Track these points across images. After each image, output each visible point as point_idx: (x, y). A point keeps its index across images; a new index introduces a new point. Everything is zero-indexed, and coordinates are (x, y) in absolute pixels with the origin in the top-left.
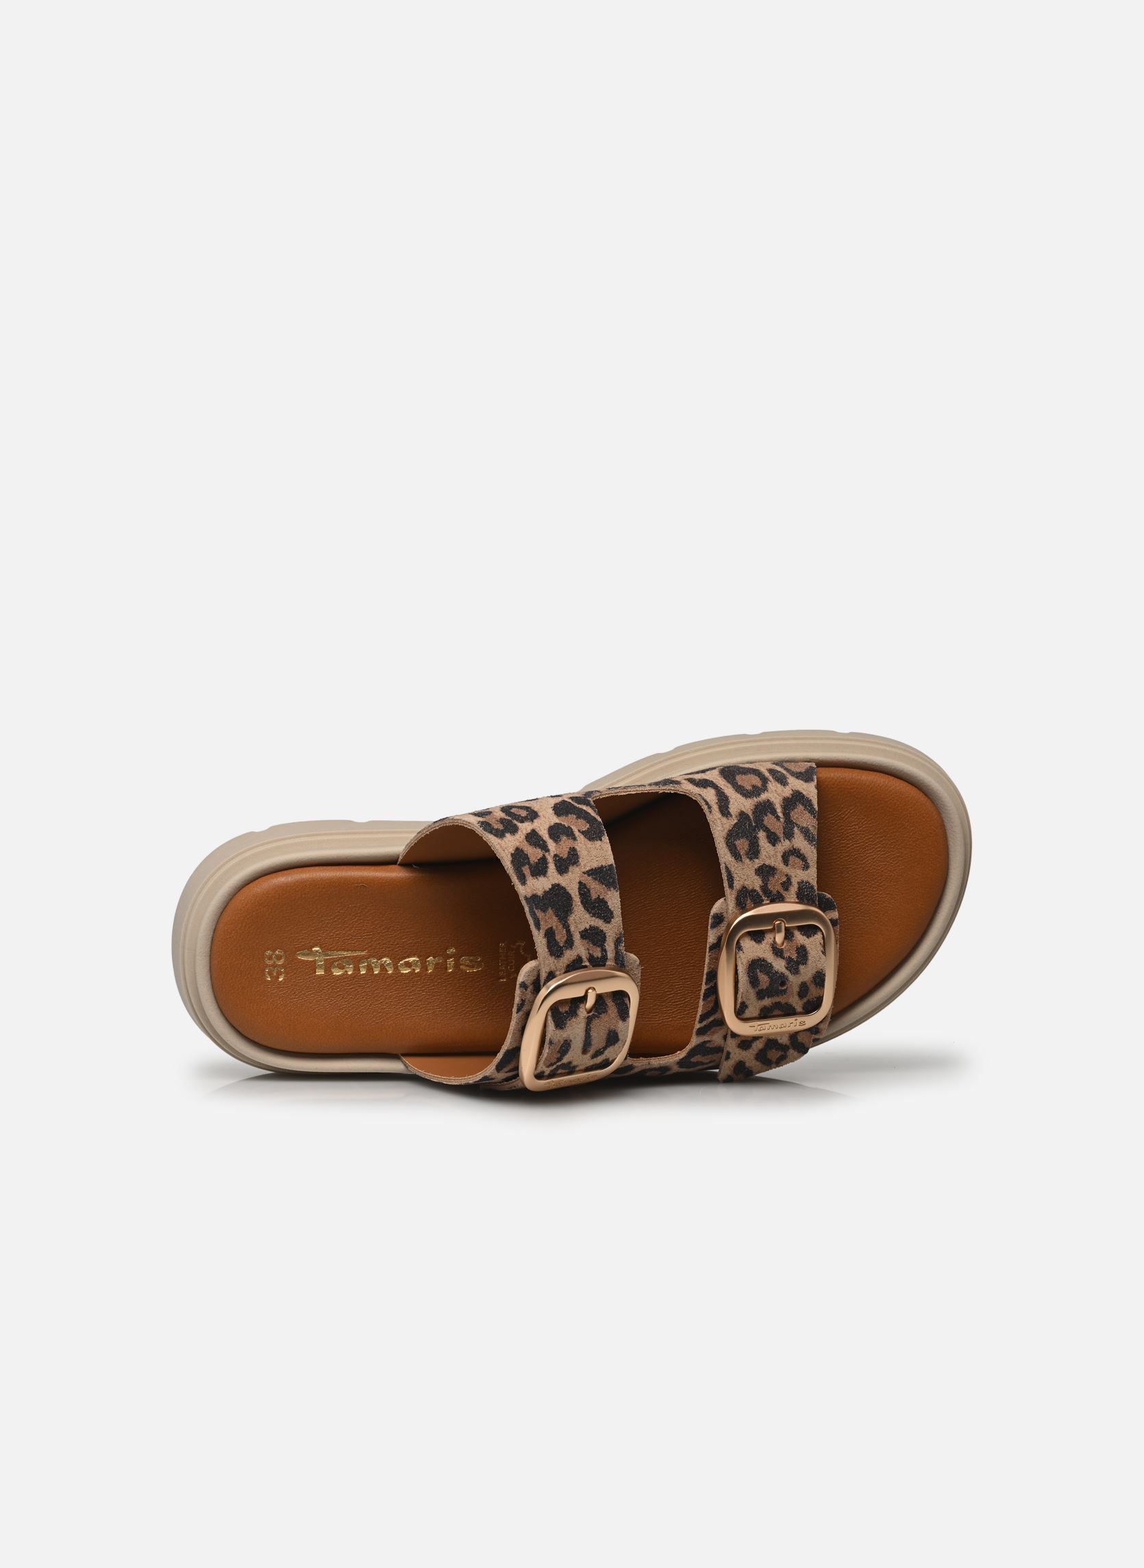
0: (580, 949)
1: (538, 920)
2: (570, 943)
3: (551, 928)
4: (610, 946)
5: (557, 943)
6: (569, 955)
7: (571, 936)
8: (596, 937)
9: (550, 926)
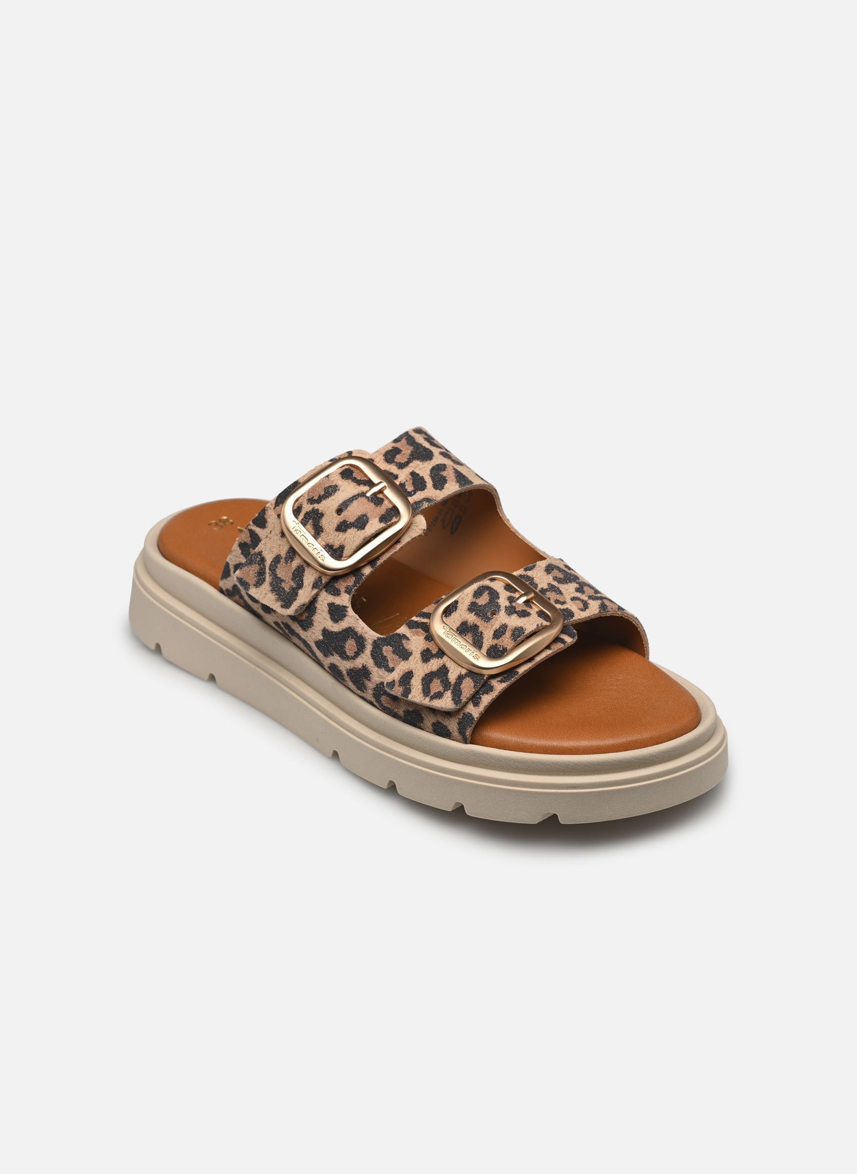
0: (403, 476)
1: (400, 441)
2: (401, 466)
3: (401, 451)
4: (419, 496)
5: (394, 457)
6: (393, 469)
7: (407, 465)
8: (419, 483)
9: (401, 449)
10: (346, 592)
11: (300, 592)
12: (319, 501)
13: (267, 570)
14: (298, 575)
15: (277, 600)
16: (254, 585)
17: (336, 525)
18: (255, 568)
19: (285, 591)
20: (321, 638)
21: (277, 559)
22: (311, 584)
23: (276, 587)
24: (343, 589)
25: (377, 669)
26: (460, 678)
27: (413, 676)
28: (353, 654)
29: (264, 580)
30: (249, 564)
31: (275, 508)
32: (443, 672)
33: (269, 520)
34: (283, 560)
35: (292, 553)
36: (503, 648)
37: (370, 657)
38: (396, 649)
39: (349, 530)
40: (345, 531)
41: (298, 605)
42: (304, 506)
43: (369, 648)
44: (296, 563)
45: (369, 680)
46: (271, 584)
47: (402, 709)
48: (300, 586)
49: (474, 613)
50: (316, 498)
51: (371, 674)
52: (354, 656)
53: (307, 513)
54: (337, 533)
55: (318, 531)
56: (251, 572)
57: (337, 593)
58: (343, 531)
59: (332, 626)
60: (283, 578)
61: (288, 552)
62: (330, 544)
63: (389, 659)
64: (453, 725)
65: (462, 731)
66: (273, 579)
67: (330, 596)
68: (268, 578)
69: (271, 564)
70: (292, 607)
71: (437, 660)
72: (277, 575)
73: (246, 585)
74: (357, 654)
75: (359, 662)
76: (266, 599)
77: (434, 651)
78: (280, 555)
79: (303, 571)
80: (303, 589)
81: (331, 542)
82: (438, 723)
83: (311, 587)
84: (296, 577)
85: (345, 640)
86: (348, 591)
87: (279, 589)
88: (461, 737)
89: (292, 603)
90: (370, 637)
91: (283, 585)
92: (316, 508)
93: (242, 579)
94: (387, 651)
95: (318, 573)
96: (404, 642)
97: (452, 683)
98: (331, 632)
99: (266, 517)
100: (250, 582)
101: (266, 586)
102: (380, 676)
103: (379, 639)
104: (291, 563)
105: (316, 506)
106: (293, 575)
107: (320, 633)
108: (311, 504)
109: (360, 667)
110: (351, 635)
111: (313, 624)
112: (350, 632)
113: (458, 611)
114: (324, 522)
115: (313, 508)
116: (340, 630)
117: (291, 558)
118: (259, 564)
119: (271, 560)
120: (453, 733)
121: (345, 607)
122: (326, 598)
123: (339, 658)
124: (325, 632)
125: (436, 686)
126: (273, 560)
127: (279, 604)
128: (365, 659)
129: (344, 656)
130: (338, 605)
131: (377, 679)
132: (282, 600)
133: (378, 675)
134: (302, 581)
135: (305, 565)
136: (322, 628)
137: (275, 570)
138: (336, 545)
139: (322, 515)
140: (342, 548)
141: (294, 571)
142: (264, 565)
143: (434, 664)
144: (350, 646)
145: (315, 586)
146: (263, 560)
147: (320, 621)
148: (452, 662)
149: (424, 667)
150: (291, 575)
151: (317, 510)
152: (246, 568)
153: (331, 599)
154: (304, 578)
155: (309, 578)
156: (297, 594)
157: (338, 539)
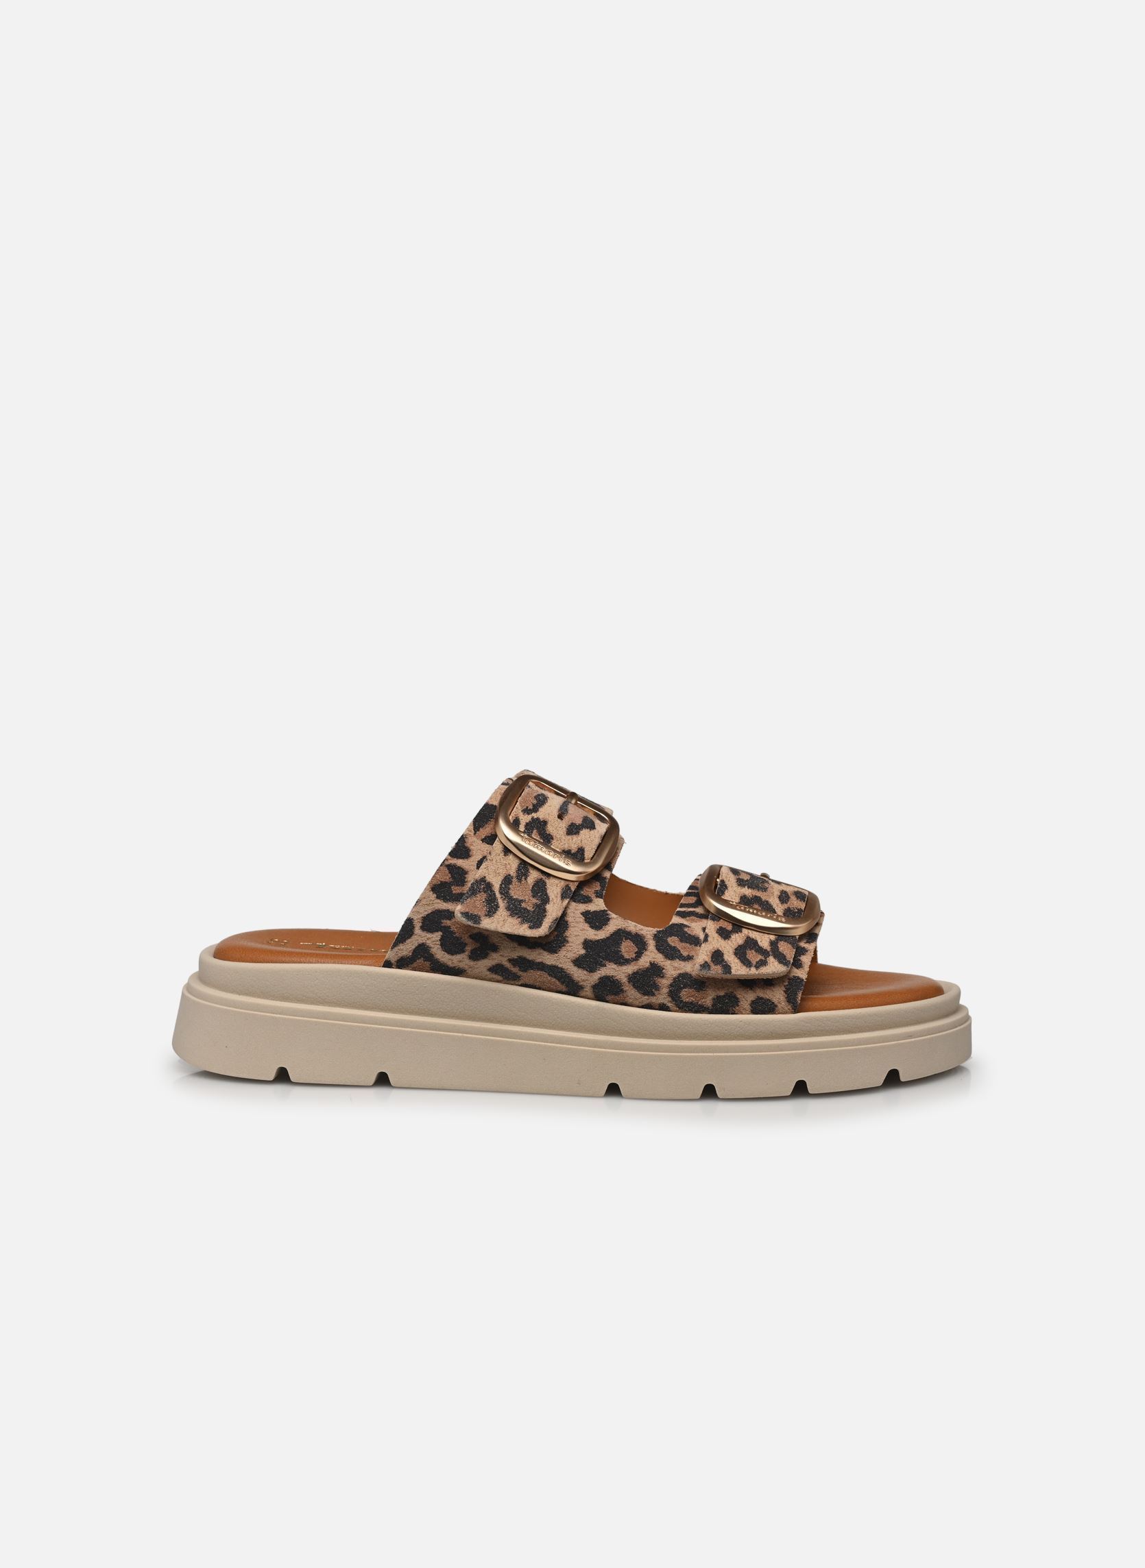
10: (597, 897)
11: (548, 907)
12: (535, 809)
13: (498, 895)
14: (540, 890)
15: (522, 923)
16: (486, 915)
17: (565, 829)
18: (481, 897)
19: (528, 911)
20: (583, 952)
21: (507, 880)
22: (559, 895)
23: (515, 909)
24: (593, 896)
25: (669, 962)
26: (773, 944)
27: (723, 954)
28: (634, 955)
29: (497, 906)
30: (471, 895)
31: (475, 834)
32: (751, 944)
33: (472, 847)
34: (514, 880)
35: (524, 868)
36: (798, 909)
37: (656, 951)
38: (682, 938)
39: (581, 832)
40: (577, 833)
41: (551, 921)
42: (520, 818)
43: (651, 944)
44: (533, 876)
45: (663, 977)
46: (508, 908)
47: (711, 997)
48: (546, 900)
49: (746, 887)
50: (531, 807)
51: (663, 969)
52: (636, 956)
53: (527, 825)
54: (570, 837)
55: (547, 840)
56: (478, 903)
57: (587, 900)
58: (575, 834)
59: (595, 935)
60: (520, 898)
61: (519, 869)
62: (566, 849)
63: (680, 949)
64: (777, 995)
65: (791, 999)
66: (508, 902)
67: (581, 905)
68: (502, 904)
69: (501, 888)
70: (543, 924)
71: (737, 935)
72: (511, 897)
73: (476, 919)
74: (639, 955)
75: (644, 962)
76: (506, 925)
77: (730, 927)
78: (509, 875)
79: (544, 884)
80: (551, 903)
81: (566, 847)
82: (759, 998)
83: (559, 898)
84: (537, 893)
85: (619, 944)
86: (599, 895)
87: (520, 911)
88: (789, 1007)
89: (542, 920)
90: (648, 933)
91: (523, 905)
92: (535, 817)
93: (467, 913)
94: (673, 941)
95: (563, 882)
96: (686, 930)
97: (769, 950)
98: (596, 941)
99: (467, 845)
100: (479, 913)
101: (502, 912)
102: (675, 968)
103: (659, 932)
104: (526, 879)
105: (535, 815)
106: (532, 892)
107: (581, 946)
108: (528, 814)
109: (647, 966)
110: (625, 936)
111: (567, 941)
112: (621, 935)
113: (730, 888)
114: (550, 829)
115: (533, 818)
116: (608, 935)
117: (525, 875)
118: (485, 892)
119: (500, 883)
120: (779, 1005)
121: (604, 911)
122: (577, 910)
123: (614, 966)
124: (587, 944)
125: (753, 956)
126: (502, 882)
127: (526, 926)
128: (652, 955)
129: (621, 961)
130: (594, 912)
131: (673, 972)
132: (527, 921)
133: (673, 969)
134: (546, 894)
135: (544, 878)
136: (582, 941)
137: (507, 892)
138: (574, 849)
139: (545, 823)
140: (581, 851)
141: (533, 887)
142: (492, 891)
143: (738, 939)
144: (627, 948)
145: (564, 896)
146: (489, 886)
147: (577, 934)
148: (753, 932)
149: (728, 943)
150: (530, 892)
151: (538, 819)
152: (469, 899)
153: (583, 907)
154: (548, 892)
155: (554, 889)
156: (545, 911)
157: (573, 843)
